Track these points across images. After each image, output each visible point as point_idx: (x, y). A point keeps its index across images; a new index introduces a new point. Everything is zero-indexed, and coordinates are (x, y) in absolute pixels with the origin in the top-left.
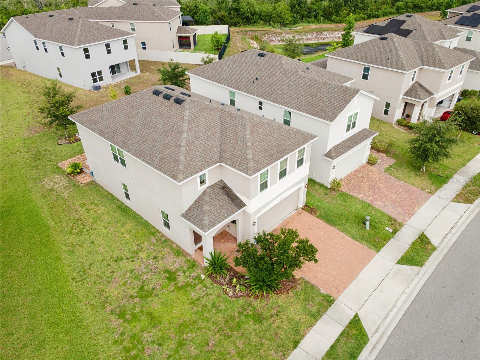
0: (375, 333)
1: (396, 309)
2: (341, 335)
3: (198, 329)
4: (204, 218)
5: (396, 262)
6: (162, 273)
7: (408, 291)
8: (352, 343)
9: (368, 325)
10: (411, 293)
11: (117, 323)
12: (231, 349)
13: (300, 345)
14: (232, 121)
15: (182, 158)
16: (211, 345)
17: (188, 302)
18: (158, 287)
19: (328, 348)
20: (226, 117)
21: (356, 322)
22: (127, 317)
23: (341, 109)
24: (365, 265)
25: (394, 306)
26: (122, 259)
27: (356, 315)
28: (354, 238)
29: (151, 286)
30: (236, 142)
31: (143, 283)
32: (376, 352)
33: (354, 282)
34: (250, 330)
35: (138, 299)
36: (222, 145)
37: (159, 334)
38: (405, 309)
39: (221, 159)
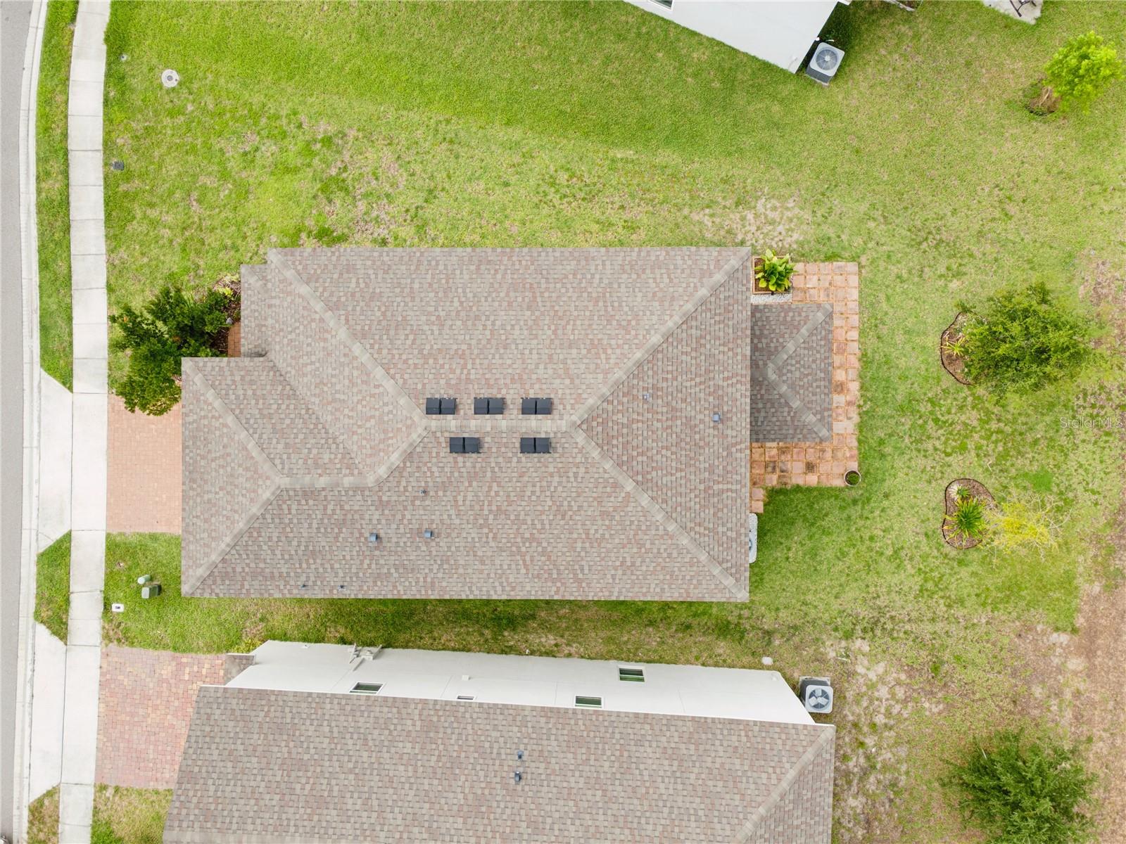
0: (40, 382)
1: (35, 443)
2: (71, 344)
3: (225, 206)
4: (261, 283)
5: (73, 533)
6: (346, 231)
7: (35, 487)
8: (54, 345)
9: (53, 385)
10: (31, 489)
11: (321, 130)
12: (169, 219)
13: (105, 291)
14: (311, 456)
15: (304, 290)
16: (194, 203)
17: (268, 224)
18: (327, 208)
19: (74, 315)
20: (337, 461)
21: (67, 380)
22: (319, 146)
23: (193, 739)
24: (110, 492)
25: (39, 447)
26: (426, 201)
27: (70, 389)
28: (154, 537)
29: (338, 202)
30: (265, 412)
31: (354, 197)
32: (26, 358)
33: (105, 443)
34: (168, 257)
35: (334, 174)
36: (291, 392)
37: (259, 161)
38: (26, 451)
39: (271, 364)
